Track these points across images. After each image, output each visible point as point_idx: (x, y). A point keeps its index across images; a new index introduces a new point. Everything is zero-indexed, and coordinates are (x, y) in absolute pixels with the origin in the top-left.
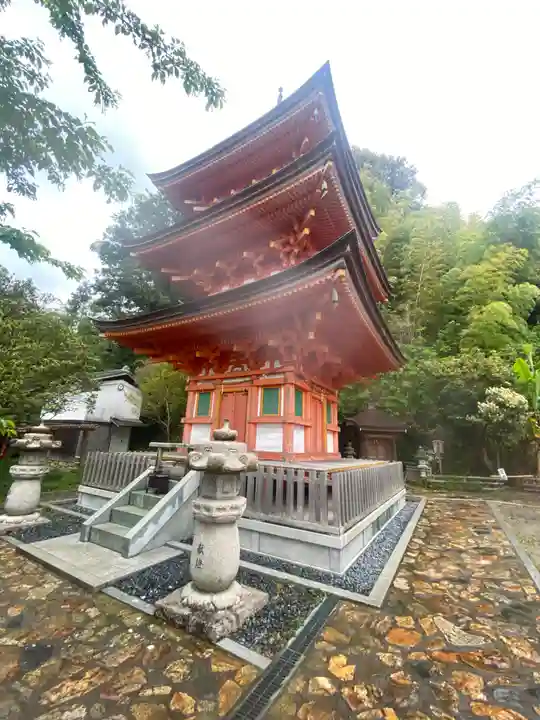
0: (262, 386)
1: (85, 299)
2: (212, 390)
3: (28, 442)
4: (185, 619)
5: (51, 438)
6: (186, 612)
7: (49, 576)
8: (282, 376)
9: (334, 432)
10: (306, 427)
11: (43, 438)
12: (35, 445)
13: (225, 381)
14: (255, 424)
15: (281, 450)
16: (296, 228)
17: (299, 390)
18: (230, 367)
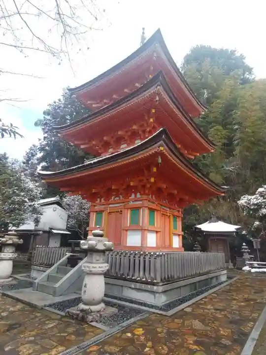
0: (130, 208)
1: (33, 156)
2: (103, 211)
3: (7, 241)
4: (78, 315)
5: (18, 239)
6: (78, 312)
7: (19, 303)
8: (141, 202)
9: (179, 235)
10: (157, 232)
11: (14, 238)
12: (10, 242)
13: (110, 206)
14: (127, 230)
15: (140, 245)
16: (146, 118)
17: (152, 210)
18: (113, 198)
